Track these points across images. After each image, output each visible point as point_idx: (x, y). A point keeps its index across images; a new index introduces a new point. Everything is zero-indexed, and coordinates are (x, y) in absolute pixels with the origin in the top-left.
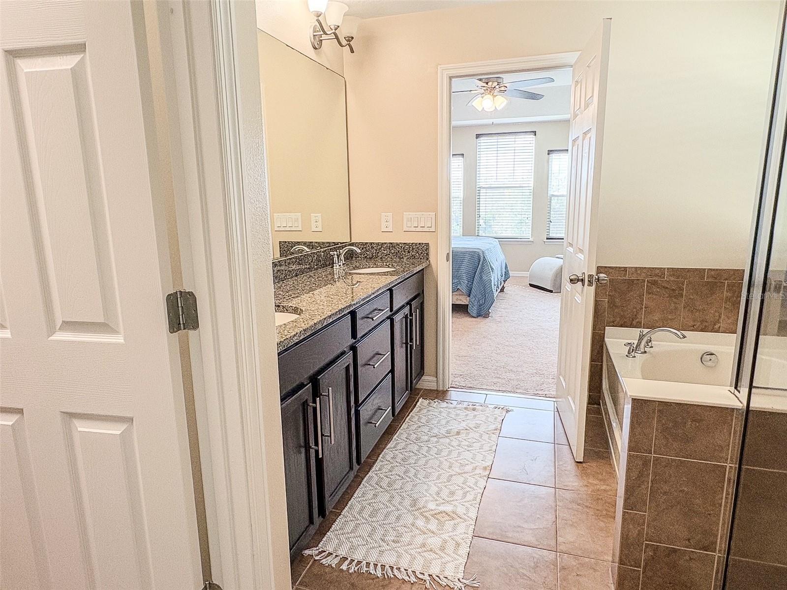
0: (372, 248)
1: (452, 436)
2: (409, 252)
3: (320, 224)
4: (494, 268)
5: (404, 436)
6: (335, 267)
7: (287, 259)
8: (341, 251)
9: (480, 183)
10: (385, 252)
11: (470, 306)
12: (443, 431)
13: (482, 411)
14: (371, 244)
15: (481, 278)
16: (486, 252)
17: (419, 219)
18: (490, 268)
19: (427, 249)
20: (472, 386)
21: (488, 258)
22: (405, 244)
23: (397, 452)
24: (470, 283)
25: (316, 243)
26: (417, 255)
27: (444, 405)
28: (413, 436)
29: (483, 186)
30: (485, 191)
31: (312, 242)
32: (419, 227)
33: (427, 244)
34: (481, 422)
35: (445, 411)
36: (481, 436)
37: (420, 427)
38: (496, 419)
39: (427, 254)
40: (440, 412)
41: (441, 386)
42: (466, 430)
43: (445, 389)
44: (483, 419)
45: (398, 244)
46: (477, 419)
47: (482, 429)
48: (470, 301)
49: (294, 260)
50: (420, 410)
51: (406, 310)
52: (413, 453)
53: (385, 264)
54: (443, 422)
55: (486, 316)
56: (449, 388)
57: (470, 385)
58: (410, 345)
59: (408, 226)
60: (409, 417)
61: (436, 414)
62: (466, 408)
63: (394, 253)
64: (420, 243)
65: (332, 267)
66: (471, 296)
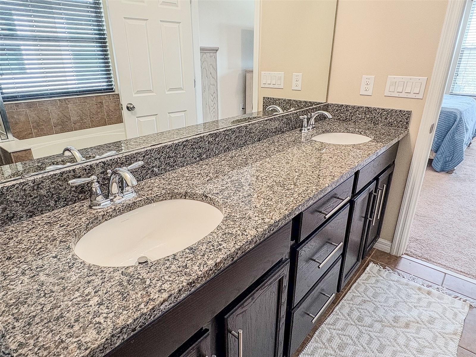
0: (347, 110)
1: (400, 327)
2: (386, 119)
3: (299, 83)
4: (469, 128)
5: (346, 311)
6: (303, 131)
7: (249, 125)
8: (313, 114)
9: (466, 44)
10: (360, 116)
11: (434, 161)
12: (390, 316)
13: (438, 298)
14: (347, 106)
15: (453, 137)
16: (464, 113)
17: (405, 85)
18: (465, 129)
19: (408, 118)
20: (429, 258)
21: (465, 119)
22: (383, 109)
23: (334, 332)
24: (440, 141)
25: (294, 101)
26: (395, 122)
27: (395, 277)
28: (356, 314)
29: (468, 47)
30: (469, 52)
31: (291, 100)
32: (403, 92)
33: (409, 113)
34: (437, 316)
35: (395, 287)
36: (435, 338)
37: (365, 302)
38: (455, 315)
39: (407, 123)
40: (390, 286)
41: (395, 251)
42: (418, 323)
43: (398, 255)
44: (440, 310)
45: (375, 110)
46: (432, 309)
47: (437, 326)
48: (436, 157)
49: (257, 125)
50: (369, 277)
51: (372, 186)
52: (352, 340)
53: (357, 130)
54: (391, 302)
55: (450, 172)
56: (402, 254)
57: (426, 256)
58: (370, 221)
59: (390, 91)
60: (355, 284)
61: (385, 287)
62: (419, 289)
63: (370, 118)
64: (400, 111)
65: (301, 130)
66: (439, 152)
